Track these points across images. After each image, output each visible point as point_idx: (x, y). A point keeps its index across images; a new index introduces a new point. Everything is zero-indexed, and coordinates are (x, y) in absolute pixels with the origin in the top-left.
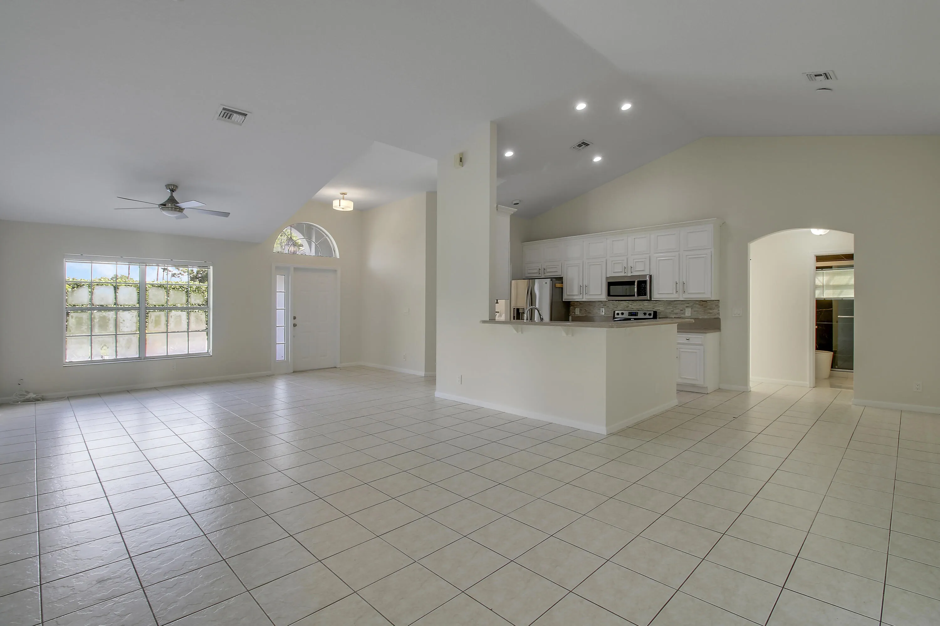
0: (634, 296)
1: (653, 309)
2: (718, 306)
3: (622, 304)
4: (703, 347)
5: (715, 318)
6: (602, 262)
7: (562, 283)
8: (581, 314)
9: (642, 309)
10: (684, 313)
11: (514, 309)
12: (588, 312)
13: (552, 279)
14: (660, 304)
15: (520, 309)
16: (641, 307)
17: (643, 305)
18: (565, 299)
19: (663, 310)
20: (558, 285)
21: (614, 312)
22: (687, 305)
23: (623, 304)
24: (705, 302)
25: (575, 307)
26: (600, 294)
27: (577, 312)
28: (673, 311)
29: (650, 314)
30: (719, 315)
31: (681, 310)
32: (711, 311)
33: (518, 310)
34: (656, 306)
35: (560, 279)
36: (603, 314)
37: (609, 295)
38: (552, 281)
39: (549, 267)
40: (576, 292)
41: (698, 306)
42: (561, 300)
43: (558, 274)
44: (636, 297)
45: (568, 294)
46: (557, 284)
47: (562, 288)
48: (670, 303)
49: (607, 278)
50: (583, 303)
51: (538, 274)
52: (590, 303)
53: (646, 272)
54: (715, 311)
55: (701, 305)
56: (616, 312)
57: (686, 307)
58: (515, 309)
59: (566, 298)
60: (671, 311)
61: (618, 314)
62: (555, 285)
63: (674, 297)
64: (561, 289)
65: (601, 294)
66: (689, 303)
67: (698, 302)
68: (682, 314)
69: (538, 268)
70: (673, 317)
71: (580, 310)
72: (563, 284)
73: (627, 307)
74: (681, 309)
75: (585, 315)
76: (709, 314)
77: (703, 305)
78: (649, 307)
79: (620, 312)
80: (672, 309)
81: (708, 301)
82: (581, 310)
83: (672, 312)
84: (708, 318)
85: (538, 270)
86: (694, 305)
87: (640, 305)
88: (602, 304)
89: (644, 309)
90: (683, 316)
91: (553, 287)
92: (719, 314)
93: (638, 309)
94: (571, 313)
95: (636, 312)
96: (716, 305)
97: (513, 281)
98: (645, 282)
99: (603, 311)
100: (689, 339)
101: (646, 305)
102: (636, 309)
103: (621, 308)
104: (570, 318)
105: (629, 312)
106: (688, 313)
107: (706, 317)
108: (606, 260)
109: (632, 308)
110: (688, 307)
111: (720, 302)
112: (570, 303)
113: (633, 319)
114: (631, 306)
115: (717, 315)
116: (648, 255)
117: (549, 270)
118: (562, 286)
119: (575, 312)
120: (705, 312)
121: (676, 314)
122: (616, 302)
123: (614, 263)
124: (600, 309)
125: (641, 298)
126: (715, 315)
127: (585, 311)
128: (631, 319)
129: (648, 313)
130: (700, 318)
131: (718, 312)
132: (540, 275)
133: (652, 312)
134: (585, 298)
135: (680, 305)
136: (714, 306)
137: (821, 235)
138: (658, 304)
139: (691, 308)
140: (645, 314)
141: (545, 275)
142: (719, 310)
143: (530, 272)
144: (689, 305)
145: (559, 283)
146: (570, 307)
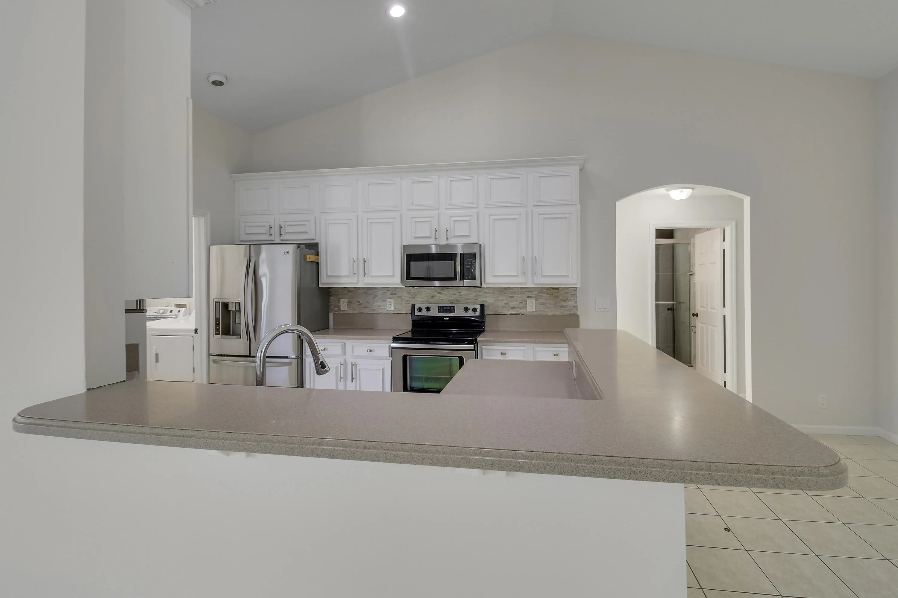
0: (455, 279)
1: (475, 300)
2: (575, 296)
3: (423, 293)
5: (571, 315)
6: (395, 218)
7: (317, 254)
8: (352, 310)
9: (459, 301)
10: (525, 307)
11: (216, 302)
12: (363, 306)
13: (299, 245)
14: (487, 293)
15: (230, 304)
16: (456, 297)
18: (323, 284)
19: (493, 301)
20: (311, 258)
21: (413, 306)
22: (530, 294)
23: (426, 292)
24: (557, 290)
25: (340, 296)
26: (391, 275)
27: (344, 305)
28: (508, 304)
29: (474, 310)
30: (577, 310)
31: (520, 303)
32: (564, 304)
33: (226, 305)
34: (480, 296)
35: (313, 247)
36: (392, 308)
37: (409, 277)
38: (298, 250)
39: (289, 223)
40: (344, 270)
41: (545, 295)
42: (315, 285)
43: (308, 237)
44: (459, 282)
45: (329, 274)
46: (308, 256)
47: (318, 263)
48: (502, 290)
49: (405, 247)
50: (354, 289)
51: (268, 235)
52: (369, 291)
53: (473, 240)
54: (571, 303)
55: (551, 295)
56: (417, 307)
57: (528, 297)
58: (219, 302)
59: (325, 281)
60: (505, 304)
61: (420, 310)
62: (305, 258)
63: (518, 281)
64: (315, 266)
65: (393, 276)
66: (532, 292)
67: (546, 291)
68: (522, 308)
69: (268, 224)
70: (508, 313)
71: (348, 302)
72: (318, 255)
73: (433, 297)
74: (521, 300)
75: (358, 311)
76: (562, 308)
77: (553, 295)
78: (470, 296)
79: (424, 307)
80: (507, 301)
81: (559, 289)
82: (350, 302)
84: (562, 314)
85: (268, 227)
86: (540, 294)
87: (455, 294)
90: (522, 311)
91: (302, 261)
92: (576, 307)
94: (332, 307)
95: (450, 307)
96: (572, 295)
97: (214, 249)
98: (473, 255)
99: (390, 305)
101: (462, 293)
102: (448, 301)
103: (422, 298)
104: (331, 316)
105: (439, 306)
106: (531, 307)
107: (558, 313)
108: (401, 215)
109: (441, 298)
110: (531, 297)
111: (577, 290)
112: (330, 290)
113: (448, 319)
114: (438, 295)
115: (573, 310)
116: (475, 211)
117: (288, 229)
118: (318, 259)
119: (339, 307)
120: (557, 304)
121: (513, 308)
122: (415, 289)
123: (416, 222)
124: (386, 301)
125: (466, 283)
126: (571, 309)
127: (359, 303)
128: (445, 319)
129: (471, 307)
130: (549, 314)
131: (575, 305)
132: (272, 238)
133: (478, 307)
134: (362, 282)
135: (519, 295)
136: (570, 296)
137: (682, 200)
138: (480, 293)
139: (535, 298)
140: (466, 309)
141: (282, 238)
142: (576, 303)
143: (249, 230)
144: (533, 294)
145: (313, 255)
146: (331, 301)
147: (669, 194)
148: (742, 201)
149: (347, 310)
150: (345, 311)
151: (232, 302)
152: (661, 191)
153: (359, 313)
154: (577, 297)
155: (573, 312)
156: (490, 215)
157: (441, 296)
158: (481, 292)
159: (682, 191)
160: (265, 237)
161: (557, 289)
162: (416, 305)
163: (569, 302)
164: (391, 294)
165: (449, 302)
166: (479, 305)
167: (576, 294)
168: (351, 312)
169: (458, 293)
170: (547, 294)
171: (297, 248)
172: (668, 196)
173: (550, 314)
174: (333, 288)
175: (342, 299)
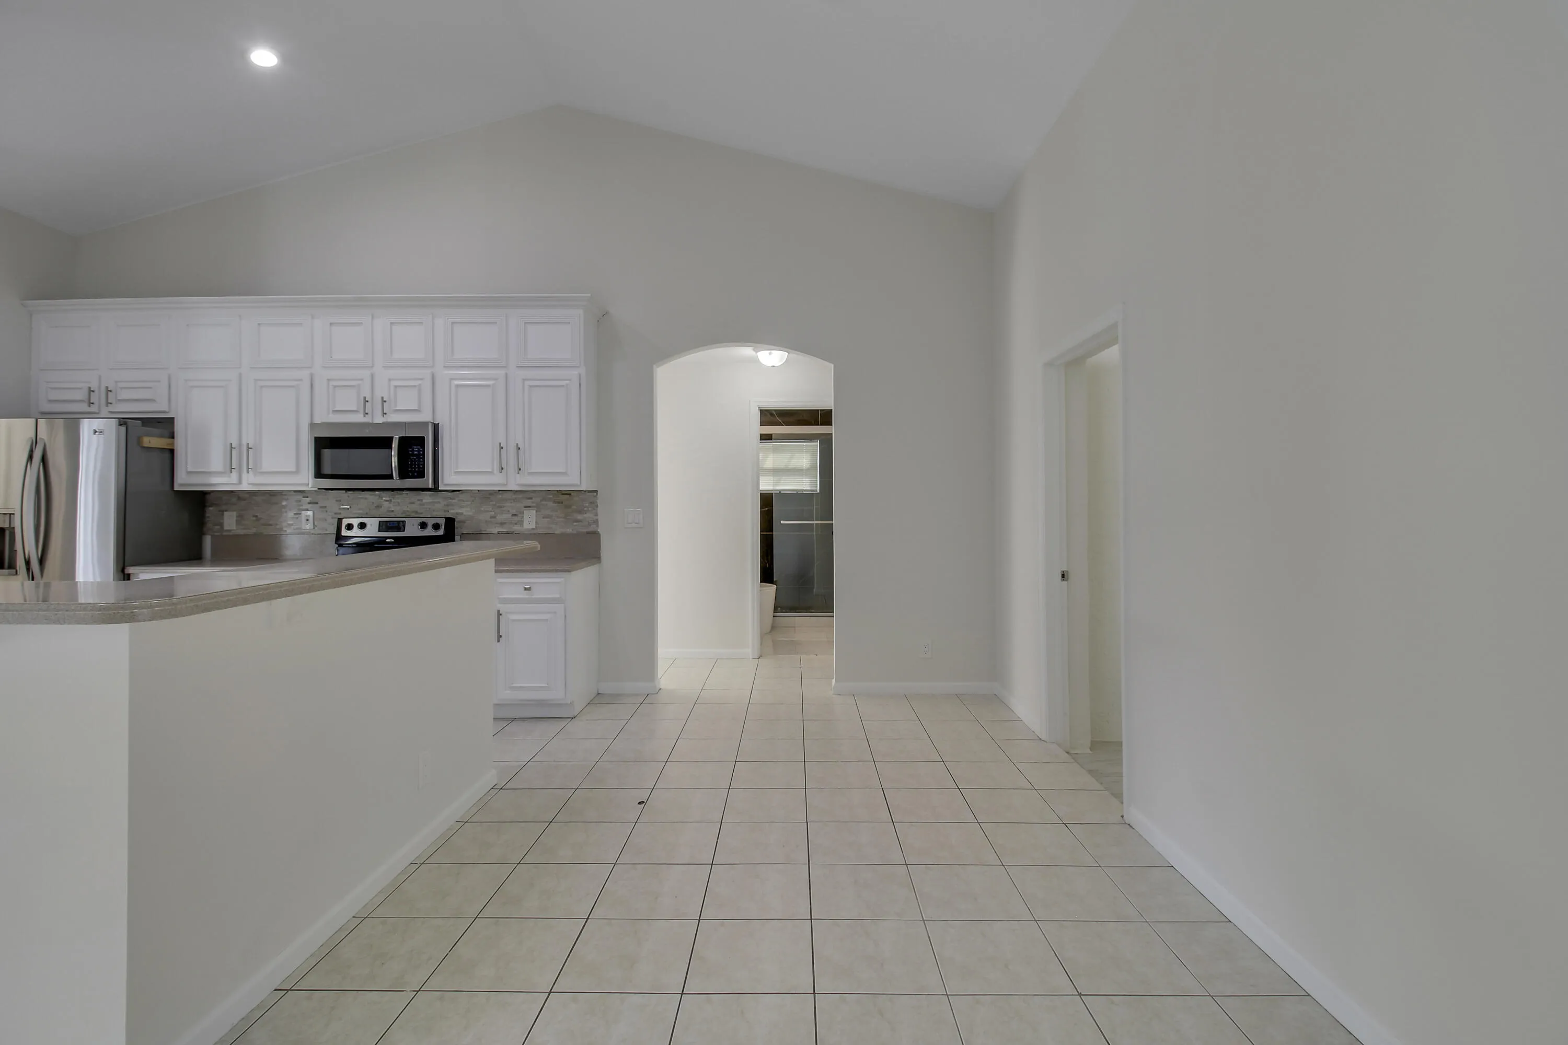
0: (390, 477)
1: (445, 511)
2: (594, 505)
4: (563, 605)
5: (588, 533)
6: (300, 380)
7: (172, 436)
8: (244, 529)
9: (416, 512)
10: (521, 523)
12: (263, 522)
13: (123, 422)
14: (461, 501)
16: (415, 507)
17: (419, 502)
18: (183, 485)
19: (470, 514)
20: (154, 441)
21: (340, 521)
22: (529, 503)
23: (366, 499)
24: (568, 496)
25: (224, 507)
26: (293, 470)
27: (230, 522)
28: (495, 517)
29: (436, 527)
30: (598, 526)
31: (513, 515)
32: (579, 517)
34: (450, 505)
35: (165, 425)
36: (309, 526)
37: (319, 474)
38: (123, 429)
39: (121, 385)
40: (217, 461)
41: (550, 504)
42: (165, 487)
43: (157, 407)
44: (396, 482)
45: (190, 469)
46: (146, 439)
47: (172, 451)
48: (487, 496)
49: (312, 427)
50: (247, 496)
51: (84, 404)
52: (272, 497)
53: (425, 416)
54: (589, 516)
55: (559, 503)
56: (345, 522)
57: (525, 507)
59: (184, 480)
60: (491, 517)
61: (350, 528)
62: (139, 441)
63: (493, 481)
64: (167, 455)
65: (297, 472)
66: (531, 498)
67: (551, 496)
68: (516, 524)
69: (91, 385)
70: (495, 530)
71: (238, 517)
73: (378, 507)
74: (514, 512)
75: (254, 530)
76: (575, 524)
77: (562, 503)
78: (437, 506)
79: (355, 522)
80: (493, 513)
81: (572, 494)
82: (241, 517)
83: (493, 519)
84: (575, 532)
85: (86, 391)
86: (544, 503)
87: (413, 503)
88: (308, 500)
89: (421, 513)
90: (516, 528)
91: (131, 446)
92: (596, 522)
93: (408, 514)
94: (209, 525)
95: (399, 522)
96: (591, 503)
98: (421, 441)
99: (306, 520)
100: (529, 589)
101: (424, 501)
102: (402, 514)
103: (360, 509)
104: (208, 541)
105: (380, 522)
106: (529, 521)
107: (569, 531)
108: (312, 376)
109: (391, 509)
110: (529, 507)
111: (598, 496)
112: (208, 496)
113: (393, 540)
114: (386, 504)
115: (592, 526)
116: (429, 371)
117: (124, 395)
118: (173, 444)
119: (221, 525)
120: (568, 517)
121: (502, 524)
122: (349, 495)
123: (335, 387)
124: (300, 514)
125: (409, 483)
126: (589, 525)
127: (254, 518)
128: (387, 540)
129: (430, 522)
130: (556, 532)
131: (595, 518)
132: (93, 409)
133: (442, 522)
134: (248, 482)
135: (511, 503)
136: (587, 505)
137: (774, 366)
138: (453, 501)
139: (535, 509)
140: (423, 525)
141: (111, 408)
142: (597, 515)
143: (54, 395)
144: (533, 503)
145: (161, 436)
146: (207, 515)
149: (235, 529)
150: (233, 531)
152: (747, 351)
153: (255, 535)
154: (597, 506)
155: (591, 529)
156: (451, 379)
157: (391, 505)
158: (454, 499)
159: (770, 354)
160: (84, 407)
161: (568, 493)
162: (344, 520)
163: (586, 514)
164: (309, 503)
165: (404, 516)
166: (444, 519)
167: (597, 502)
168: (242, 532)
169: (419, 500)
170: (555, 502)
171: (121, 425)
172: (757, 361)
173: (558, 532)
174: (212, 494)
175: (226, 511)
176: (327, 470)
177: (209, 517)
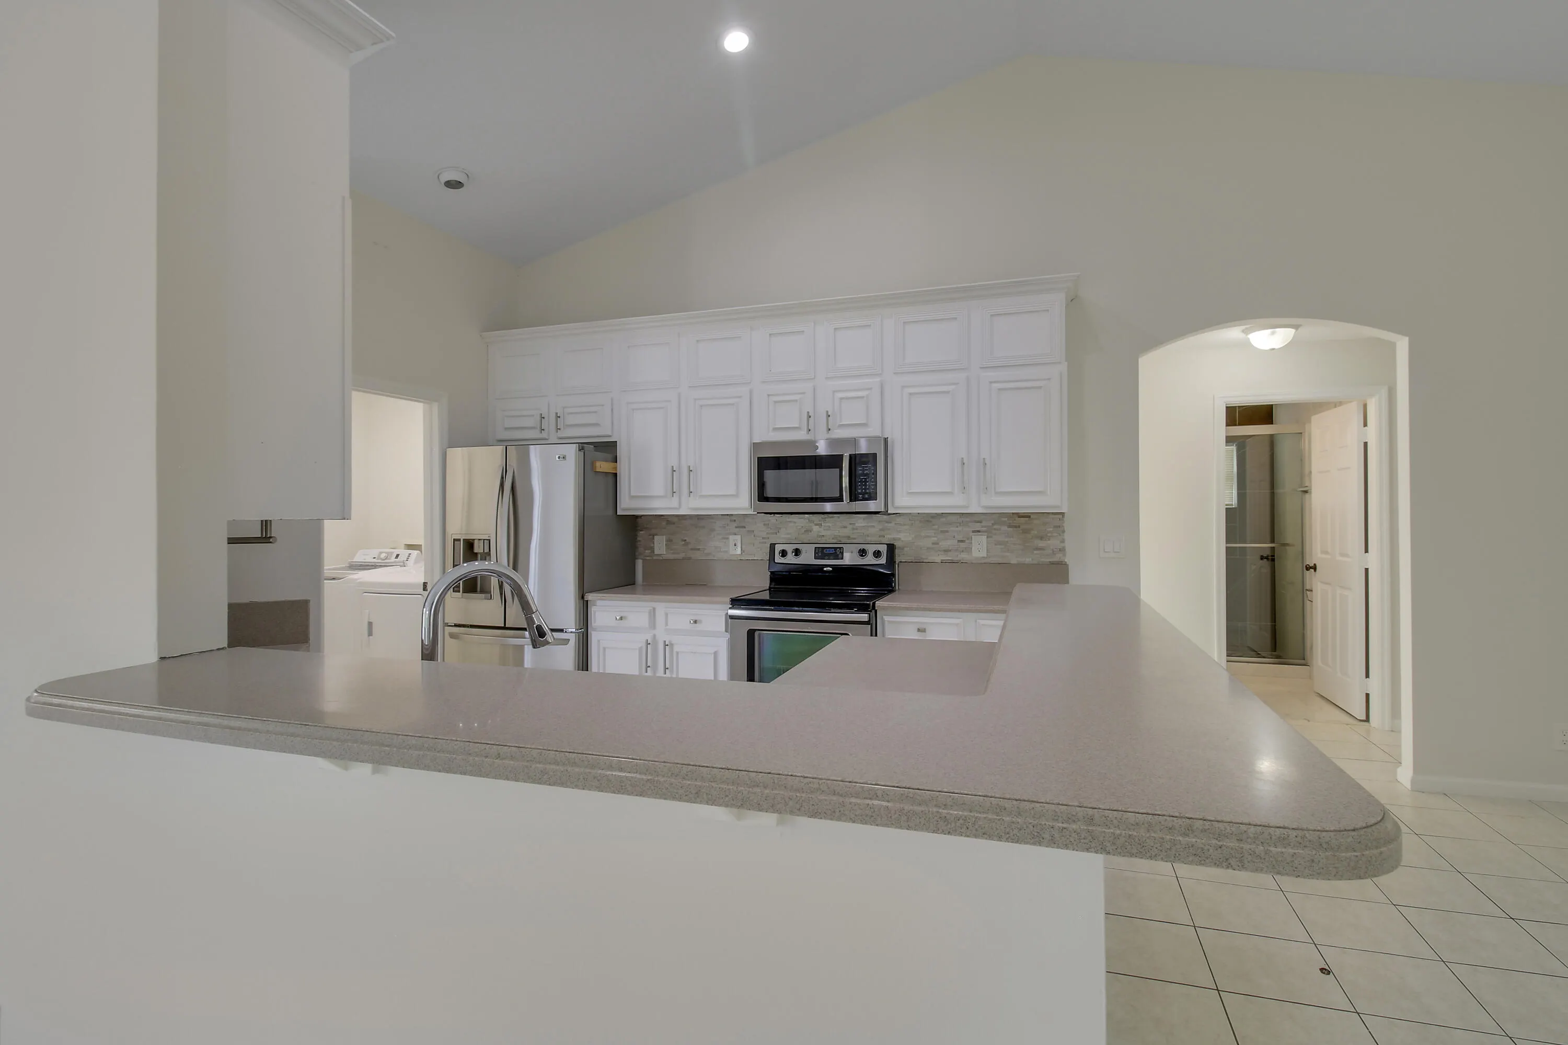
0: (840, 499)
1: (882, 536)
2: (1060, 529)
3: (792, 524)
5: (1052, 563)
6: (740, 397)
7: (615, 460)
8: (673, 553)
9: (849, 537)
10: (968, 550)
11: (454, 540)
12: (690, 546)
13: (582, 447)
14: (900, 524)
15: (476, 542)
16: (846, 532)
17: (851, 526)
18: (624, 510)
19: (910, 539)
20: (603, 466)
21: (773, 547)
22: (977, 527)
23: (795, 523)
24: (1027, 519)
25: (654, 531)
26: (734, 493)
27: (660, 546)
28: (938, 544)
29: (877, 554)
30: (1064, 555)
31: (959, 541)
32: (1041, 544)
33: (470, 544)
34: (889, 529)
35: (608, 448)
36: (739, 551)
37: (762, 497)
38: (582, 453)
39: (570, 410)
40: (658, 486)
41: (1005, 528)
42: (610, 512)
43: (601, 432)
44: (845, 505)
45: (633, 494)
46: (598, 464)
47: (616, 474)
48: (929, 519)
49: (755, 446)
50: (676, 520)
51: (538, 431)
52: (699, 521)
53: (874, 430)
54: (1054, 543)
55: (1016, 527)
56: (778, 548)
57: (974, 532)
58: (459, 540)
59: (626, 505)
60: (933, 544)
61: (784, 553)
62: (593, 466)
63: (954, 503)
64: (611, 477)
65: (736, 496)
66: (981, 522)
67: (1006, 519)
68: (963, 551)
69: (539, 412)
70: (938, 559)
71: (667, 541)
72: (616, 462)
73: (808, 531)
74: (960, 538)
75: (682, 555)
76: (1035, 552)
77: (1019, 527)
78: (873, 531)
79: (789, 548)
80: (935, 539)
81: (1032, 517)
82: (669, 541)
83: (934, 546)
84: (1035, 562)
85: (539, 418)
86: (995, 527)
87: (845, 527)
88: (735, 524)
89: (855, 539)
90: (964, 556)
91: (587, 472)
92: (1062, 550)
93: (839, 539)
94: (641, 549)
95: (835, 548)
96: (1055, 527)
97: (457, 455)
98: (872, 458)
99: (735, 545)
101: (856, 525)
102: (833, 539)
103: (788, 534)
104: (639, 564)
105: (815, 548)
106: (979, 549)
107: (1028, 560)
108: (751, 392)
109: (820, 534)
110: (979, 531)
111: (1065, 519)
112: (639, 520)
113: (831, 569)
114: (816, 528)
115: (1057, 555)
116: (878, 379)
117: (571, 420)
118: (616, 468)
119: (652, 549)
120: (1026, 544)
121: (946, 551)
122: (777, 518)
123: (776, 402)
124: (728, 538)
125: (859, 506)
126: (1054, 553)
127: (683, 543)
128: (825, 569)
129: (871, 549)
130: (1012, 562)
131: (1062, 545)
132: (544, 435)
133: (883, 549)
134: (687, 506)
135: (957, 527)
136: (1051, 529)
137: (1273, 349)
138: (890, 525)
139: (986, 534)
140: (863, 553)
141: (560, 434)
142: (1063, 541)
143: (509, 423)
144: (982, 527)
145: (606, 461)
146: (638, 539)
147: (1249, 339)
148: (1392, 346)
149: (665, 553)
150: (663, 556)
151: (479, 540)
152: (1233, 333)
153: (684, 559)
154: (1064, 532)
155: (1056, 559)
156: (903, 387)
157: (821, 529)
158: (891, 523)
159: (1273, 333)
160: (535, 434)
161: (1027, 516)
162: (776, 545)
163: (1049, 540)
164: (736, 527)
165: (834, 541)
166: (886, 546)
167: (1063, 526)
168: (671, 557)
169: (850, 524)
170: (1010, 526)
171: (580, 450)
172: (1248, 344)
173: (1014, 561)
174: (642, 517)
175: (656, 535)
176: (770, 493)
177: (640, 541)
